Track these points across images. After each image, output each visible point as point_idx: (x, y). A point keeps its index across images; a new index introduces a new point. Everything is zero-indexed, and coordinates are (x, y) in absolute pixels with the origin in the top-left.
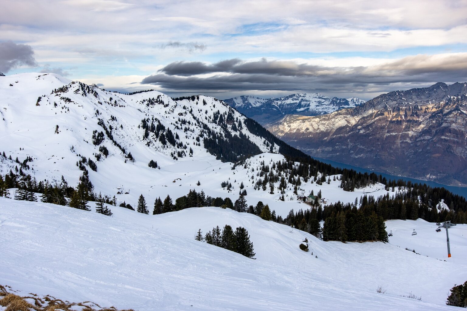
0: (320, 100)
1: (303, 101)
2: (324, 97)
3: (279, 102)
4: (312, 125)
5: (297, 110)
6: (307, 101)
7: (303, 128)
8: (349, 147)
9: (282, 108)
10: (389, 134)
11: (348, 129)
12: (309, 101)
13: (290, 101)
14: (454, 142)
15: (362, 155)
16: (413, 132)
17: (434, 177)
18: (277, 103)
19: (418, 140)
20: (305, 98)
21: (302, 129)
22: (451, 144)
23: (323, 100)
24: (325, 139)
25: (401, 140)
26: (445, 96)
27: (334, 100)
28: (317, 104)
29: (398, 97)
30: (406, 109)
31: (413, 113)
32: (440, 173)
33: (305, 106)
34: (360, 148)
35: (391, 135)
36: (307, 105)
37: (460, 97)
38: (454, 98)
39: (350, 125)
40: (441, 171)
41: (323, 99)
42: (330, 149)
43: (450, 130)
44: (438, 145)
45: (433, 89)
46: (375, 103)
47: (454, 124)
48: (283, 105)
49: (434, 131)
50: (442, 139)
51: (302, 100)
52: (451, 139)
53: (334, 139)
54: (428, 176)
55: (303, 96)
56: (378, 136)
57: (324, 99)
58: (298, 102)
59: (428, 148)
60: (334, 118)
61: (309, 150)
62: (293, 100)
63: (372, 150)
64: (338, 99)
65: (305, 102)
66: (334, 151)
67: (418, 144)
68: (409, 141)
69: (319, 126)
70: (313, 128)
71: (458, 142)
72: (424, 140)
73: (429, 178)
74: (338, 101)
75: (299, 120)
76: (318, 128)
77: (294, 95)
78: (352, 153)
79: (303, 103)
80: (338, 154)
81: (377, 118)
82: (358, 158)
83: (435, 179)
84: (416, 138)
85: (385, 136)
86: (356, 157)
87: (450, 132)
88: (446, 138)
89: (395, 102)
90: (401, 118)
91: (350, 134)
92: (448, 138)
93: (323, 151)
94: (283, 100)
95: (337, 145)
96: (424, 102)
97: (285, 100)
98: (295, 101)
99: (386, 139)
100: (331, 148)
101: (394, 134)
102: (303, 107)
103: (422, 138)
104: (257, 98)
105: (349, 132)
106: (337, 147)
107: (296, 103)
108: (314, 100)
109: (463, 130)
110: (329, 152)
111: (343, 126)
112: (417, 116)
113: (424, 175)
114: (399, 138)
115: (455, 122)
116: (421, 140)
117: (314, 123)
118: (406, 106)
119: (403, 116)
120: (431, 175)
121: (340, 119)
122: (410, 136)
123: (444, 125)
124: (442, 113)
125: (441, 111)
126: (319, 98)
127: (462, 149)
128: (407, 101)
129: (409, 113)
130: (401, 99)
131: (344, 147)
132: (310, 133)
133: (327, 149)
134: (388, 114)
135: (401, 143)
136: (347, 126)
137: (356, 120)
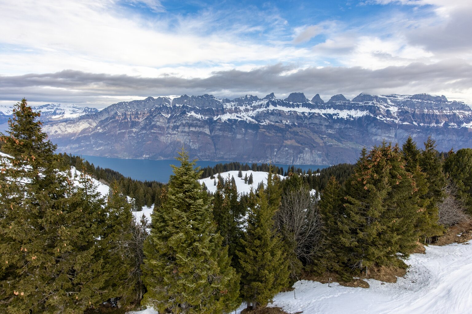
0: (74, 109)
4: (60, 128)
5: (52, 117)
6: (62, 110)
7: (52, 131)
8: (92, 143)
10: (120, 131)
11: (90, 129)
12: (64, 110)
13: (45, 110)
14: (159, 134)
15: (101, 148)
16: (136, 129)
17: (148, 156)
19: (139, 134)
20: (60, 107)
22: (157, 135)
24: (72, 138)
25: (128, 135)
26: (154, 105)
27: (86, 109)
28: (72, 112)
29: (124, 106)
30: (131, 114)
31: (135, 116)
32: (151, 153)
33: (60, 114)
34: (100, 143)
35: (121, 132)
36: (62, 113)
37: (161, 106)
38: (158, 107)
39: (92, 127)
41: (76, 108)
42: (77, 145)
43: (156, 126)
44: (150, 136)
45: (146, 101)
46: (109, 110)
47: (158, 123)
49: (148, 127)
50: (152, 132)
51: (57, 109)
52: (158, 131)
53: (79, 137)
54: (144, 156)
55: (58, 106)
56: (112, 133)
57: (78, 108)
58: (53, 110)
59: (144, 138)
60: (78, 122)
62: (48, 109)
63: (109, 143)
64: (89, 108)
65: (60, 111)
66: (81, 147)
67: (139, 136)
68: (134, 135)
69: (66, 128)
70: (61, 130)
71: (161, 133)
72: (142, 134)
74: (90, 110)
75: (47, 125)
76: (66, 131)
77: (49, 105)
78: (94, 147)
79: (57, 112)
80: (83, 149)
81: (111, 121)
82: (99, 150)
83: (148, 158)
84: (139, 133)
85: (117, 133)
86: (98, 149)
87: (156, 128)
88: (154, 131)
89: (123, 110)
90: (128, 120)
91: (92, 133)
92: (156, 131)
93: (71, 148)
94: (37, 109)
95: (82, 142)
96: (142, 109)
97: (40, 108)
99: (118, 135)
100: (78, 145)
101: (123, 131)
102: (58, 114)
103: (141, 133)
104: (10, 107)
105: (92, 132)
106: (82, 144)
107: (51, 111)
108: (68, 109)
109: (164, 126)
110: (76, 148)
111: (86, 127)
112: (138, 118)
113: (142, 155)
114: (127, 134)
115: (159, 121)
116: (141, 134)
117: (61, 127)
118: (130, 112)
119: (129, 119)
120: (146, 155)
121: (83, 122)
122: (134, 132)
123: (153, 123)
124: (152, 116)
125: (151, 115)
126: (74, 107)
127: (163, 137)
128: (131, 109)
129: (133, 117)
130: (127, 107)
131: (88, 143)
132: (59, 134)
133: (74, 146)
134: (119, 118)
135: (128, 137)
136: (90, 128)
137: (96, 122)
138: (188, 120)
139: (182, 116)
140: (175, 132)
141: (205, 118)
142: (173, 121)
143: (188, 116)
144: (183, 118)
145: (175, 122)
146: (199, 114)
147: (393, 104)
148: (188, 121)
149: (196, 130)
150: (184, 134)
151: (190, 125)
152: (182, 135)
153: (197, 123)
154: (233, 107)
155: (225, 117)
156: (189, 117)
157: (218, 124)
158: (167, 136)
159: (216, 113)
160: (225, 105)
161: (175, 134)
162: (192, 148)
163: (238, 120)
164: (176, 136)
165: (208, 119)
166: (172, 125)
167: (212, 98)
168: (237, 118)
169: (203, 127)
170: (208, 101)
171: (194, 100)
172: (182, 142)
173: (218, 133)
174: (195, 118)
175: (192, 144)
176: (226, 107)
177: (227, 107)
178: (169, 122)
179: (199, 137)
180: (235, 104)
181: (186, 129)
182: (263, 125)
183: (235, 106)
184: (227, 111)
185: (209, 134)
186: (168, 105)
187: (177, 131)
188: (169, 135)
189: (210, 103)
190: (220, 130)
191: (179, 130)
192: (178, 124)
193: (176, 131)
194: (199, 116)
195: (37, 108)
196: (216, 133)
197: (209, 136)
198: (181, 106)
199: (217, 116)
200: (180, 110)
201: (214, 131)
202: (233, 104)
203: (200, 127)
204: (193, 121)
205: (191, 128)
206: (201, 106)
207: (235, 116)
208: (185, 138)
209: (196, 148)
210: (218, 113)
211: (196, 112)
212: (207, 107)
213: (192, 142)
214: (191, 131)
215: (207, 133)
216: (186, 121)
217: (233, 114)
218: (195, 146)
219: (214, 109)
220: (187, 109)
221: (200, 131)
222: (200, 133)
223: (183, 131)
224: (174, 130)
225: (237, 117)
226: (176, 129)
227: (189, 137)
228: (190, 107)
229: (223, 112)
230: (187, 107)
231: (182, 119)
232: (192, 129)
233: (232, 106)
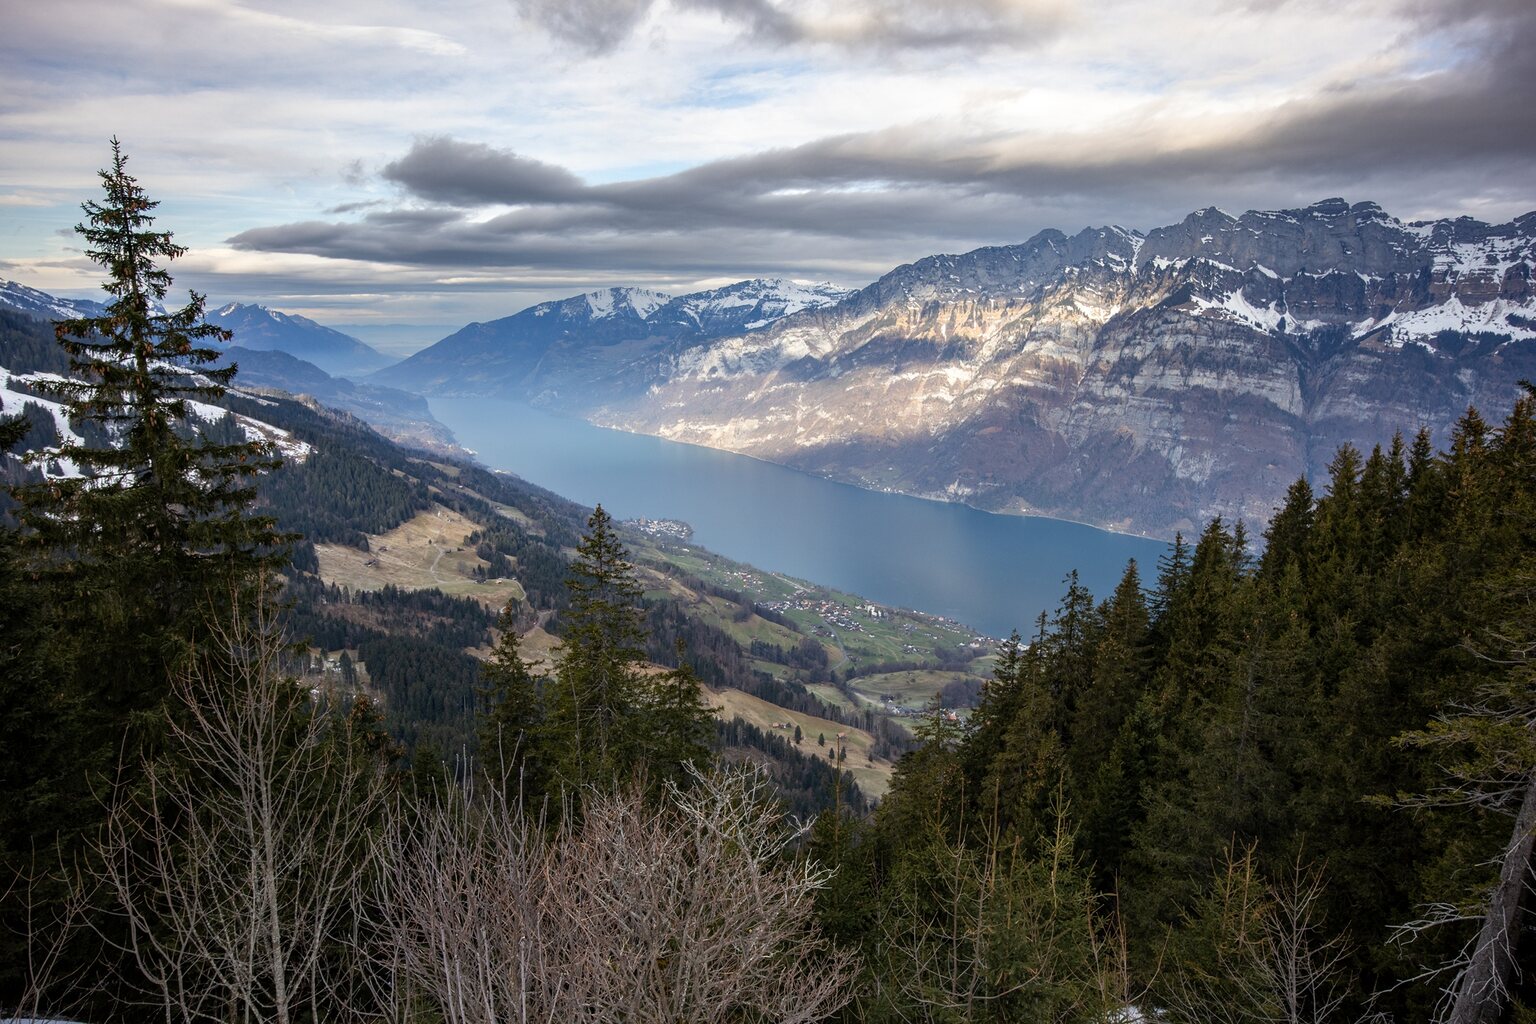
1: (769, 301)
2: (829, 291)
3: (703, 305)
4: (723, 358)
5: (747, 326)
6: (779, 300)
8: (799, 416)
9: (709, 319)
11: (809, 366)
12: (785, 301)
13: (733, 301)
16: (960, 372)
17: (967, 491)
18: (697, 306)
20: (776, 292)
22: (1035, 401)
23: (827, 300)
24: (750, 396)
25: (925, 393)
26: (1058, 268)
29: (939, 273)
31: (971, 317)
32: (985, 478)
33: (771, 314)
34: (822, 420)
35: (904, 380)
36: (776, 313)
37: (1088, 269)
38: (1071, 272)
39: (817, 356)
40: (989, 475)
42: (756, 424)
43: (1038, 359)
45: (1031, 249)
46: (882, 291)
47: (1050, 344)
48: (711, 313)
50: (1013, 387)
51: (766, 298)
52: (1041, 385)
53: (770, 395)
54: (952, 489)
55: (772, 288)
56: (870, 383)
57: (829, 295)
58: (754, 302)
60: (778, 336)
61: (704, 428)
62: (741, 298)
65: (773, 305)
66: (762, 430)
67: (965, 403)
68: (948, 398)
71: (1053, 394)
72: (979, 391)
73: (956, 494)
75: (698, 345)
76: (739, 368)
77: (747, 283)
79: (767, 307)
80: (769, 437)
81: (876, 333)
83: (969, 498)
84: (967, 386)
85: (888, 383)
86: (808, 444)
87: (1037, 367)
88: (1025, 382)
89: (930, 288)
92: (1031, 384)
93: (737, 431)
94: (714, 298)
95: (772, 413)
96: (1007, 285)
97: (720, 296)
98: (747, 302)
99: (889, 390)
100: (757, 421)
101: (912, 377)
102: (764, 316)
103: (975, 387)
104: (658, 295)
107: (749, 306)
108: (800, 298)
109: (1075, 359)
110: (754, 433)
111: (798, 358)
112: (980, 324)
113: (941, 486)
114: (921, 388)
115: (1057, 339)
116: (972, 393)
118: (957, 298)
119: (944, 328)
120: (959, 485)
122: (952, 381)
123: (1029, 346)
124: (1037, 314)
125: (1036, 310)
127: (1061, 413)
128: (961, 284)
129: (962, 319)
130: (948, 278)
131: (787, 418)
134: (908, 322)
135: (925, 402)
136: (808, 358)
137: (831, 340)
138: (1189, 331)
139: (1166, 315)
140: (1116, 391)
141: (1299, 328)
142: (1123, 337)
143: (1196, 313)
144: (1166, 322)
145: (1127, 343)
146: (1272, 305)
148: (1190, 341)
149: (1224, 385)
150: (1154, 403)
151: (1203, 360)
152: (1147, 409)
153: (1234, 349)
154: (1502, 267)
155: (1419, 325)
156: (1196, 319)
157: (1362, 357)
158: (1080, 410)
159: (1372, 303)
160: (1448, 253)
161: (1116, 401)
162: (1179, 474)
163: (1508, 337)
164: (1118, 409)
165: (1315, 332)
166: (1111, 356)
167: (1368, 216)
168: (1507, 329)
169: (1262, 370)
170: (1338, 235)
171: (1251, 235)
172: (1140, 442)
173: (1349, 410)
174: (1231, 323)
175: (1183, 456)
176: (1450, 266)
177: (1457, 267)
178: (1099, 345)
179: (1227, 420)
180: (1520, 248)
181: (1172, 380)
183: (1514, 256)
184: (1453, 288)
185: (1297, 410)
186: (1119, 264)
187: (1130, 387)
188: (1086, 405)
189: (1344, 247)
190: (1363, 391)
191: (1137, 380)
192: (1139, 355)
193: (1123, 386)
194: (1266, 318)
195: (713, 294)
196: (1339, 410)
197: (1289, 418)
198: (1179, 264)
199: (1379, 319)
200: (1167, 283)
201: (1327, 399)
202: (1501, 245)
203: (1244, 369)
204: (1215, 336)
205: (1195, 372)
206: (1290, 263)
207: (1501, 320)
208: (1155, 423)
209: (1197, 478)
210: (1389, 302)
211: (1254, 299)
212: (1325, 268)
213: (1184, 444)
214: (1197, 387)
215: (1284, 405)
216: (1181, 338)
217: (1489, 306)
218: (1193, 469)
219: (1366, 279)
220: (1208, 279)
221: (1242, 390)
222: (1245, 402)
223: (1153, 388)
224: (1116, 380)
225: (1513, 320)
226: (1125, 379)
227: (1179, 418)
228: (1226, 272)
229: (1426, 292)
230: (1207, 271)
231: (1164, 327)
232: (1203, 379)
233: (1492, 260)
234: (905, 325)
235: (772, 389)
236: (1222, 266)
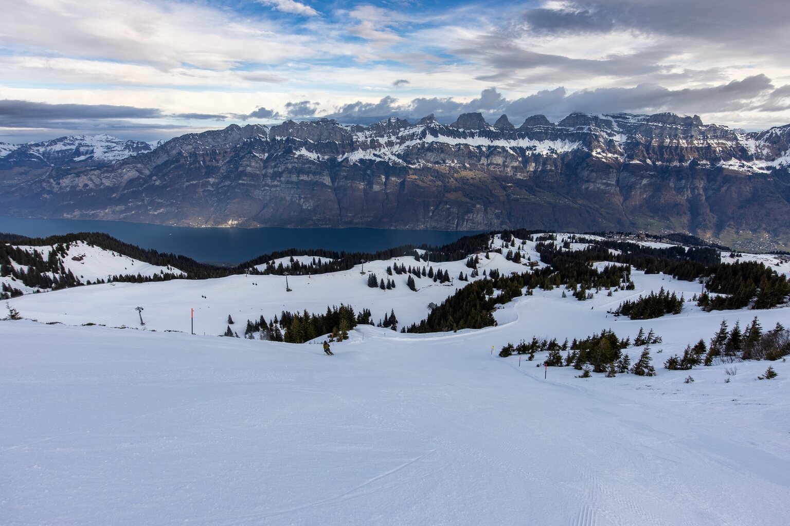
0: (109, 144)
1: (83, 146)
2: (114, 141)
3: (42, 149)
4: (91, 180)
5: (74, 159)
6: (88, 146)
7: (80, 185)
8: (146, 202)
9: (49, 157)
10: (188, 183)
11: (141, 181)
12: (92, 146)
13: (59, 147)
14: (252, 186)
15: (162, 210)
16: (214, 179)
17: (236, 222)
18: (38, 150)
19: (219, 186)
20: (85, 142)
21: (78, 186)
22: (248, 188)
23: (115, 145)
24: (114, 195)
25: (202, 188)
26: (240, 139)
27: (129, 143)
28: (105, 150)
29: (193, 141)
30: (203, 154)
31: (211, 158)
32: (240, 217)
33: (86, 153)
34: (159, 203)
35: (191, 184)
36: (89, 152)
37: (253, 140)
38: (247, 141)
39: (143, 176)
40: (242, 216)
41: (112, 142)
42: (123, 208)
43: (246, 173)
44: (237, 190)
45: (228, 132)
46: (169, 148)
47: (248, 168)
48: (49, 153)
49: (233, 176)
50: (240, 184)
51: (80, 145)
52: (249, 182)
53: (125, 194)
54: (230, 222)
55: (81, 140)
56: (176, 186)
58: (74, 147)
59: (229, 194)
60: (120, 168)
61: (93, 212)
62: (64, 145)
63: (172, 203)
64: (134, 143)
65: (86, 148)
66: (128, 210)
67: (220, 191)
68: (212, 189)
69: (101, 180)
70: (94, 183)
71: (254, 185)
72: (225, 186)
73: (232, 224)
74: (135, 145)
75: (70, 174)
76: (102, 183)
77: (66, 137)
78: (150, 209)
79: (82, 149)
80: (133, 212)
81: (173, 166)
82: (158, 214)
83: (237, 225)
84: (219, 184)
85: (185, 186)
86: (156, 213)
87: (246, 176)
88: (243, 182)
89: (190, 147)
90: (200, 164)
91: (144, 186)
92: (246, 182)
93: (113, 212)
94: (47, 146)
95: (130, 202)
96: (221, 145)
97: (51, 145)
98: (68, 147)
99: (186, 189)
100: (123, 206)
101: (194, 182)
102: (82, 154)
103: (222, 184)
105: (144, 184)
106: (130, 205)
107: (71, 149)
108: (99, 144)
109: (258, 172)
110: (122, 212)
111: (134, 178)
112: (215, 161)
113: (226, 222)
114: (200, 187)
115: (250, 166)
116: (222, 187)
117: (93, 177)
118: (203, 150)
119: (201, 162)
120: (232, 220)
121: (128, 170)
122: (211, 183)
123: (241, 169)
124: (239, 157)
125: (237, 155)
126: (108, 141)
127: (259, 191)
128: (203, 145)
129: (208, 159)
130: (197, 142)
131: (140, 203)
132: (91, 190)
133: (118, 208)
134: (185, 161)
135: (203, 192)
136: (139, 178)
137: (148, 169)
138: (295, 162)
139: (287, 157)
140: (276, 183)
141: (323, 159)
142: (273, 164)
143: (296, 156)
144: (287, 159)
145: (275, 166)
146: (314, 151)
147: (621, 130)
148: (296, 165)
149: (310, 179)
150: (290, 186)
151: (300, 172)
152: (288, 188)
153: (310, 168)
154: (369, 139)
155: (356, 156)
156: (297, 158)
157: (344, 168)
158: (265, 190)
159: (340, 150)
160: (356, 135)
161: (277, 186)
162: (304, 207)
163: (375, 161)
164: (278, 189)
165: (328, 159)
166: (270, 171)
167: (334, 124)
168: (374, 158)
169: (320, 174)
170: (328, 130)
171: (304, 129)
172: (288, 199)
173: (344, 183)
174: (307, 159)
175: (304, 202)
176: (357, 139)
177: (359, 140)
178: (265, 167)
179: (313, 190)
180: (371, 134)
181: (294, 178)
182: (415, 169)
183: (371, 137)
184: (359, 146)
185: (330, 184)
186: (263, 138)
187: (280, 181)
188: (267, 188)
189: (330, 133)
190: (346, 178)
191: (282, 179)
192: (280, 170)
193: (278, 181)
194: (313, 156)
195: (46, 144)
196: (341, 184)
197: (329, 187)
198: (284, 139)
199: (343, 155)
200: (282, 146)
201: (337, 180)
202: (368, 133)
203: (315, 174)
204: (304, 164)
205: (301, 175)
206: (316, 138)
207: (372, 155)
208: (292, 192)
209: (309, 208)
210: (344, 150)
211: (308, 150)
212: (326, 139)
213: (303, 198)
214: (302, 180)
215: (327, 184)
216: (293, 165)
217: (368, 151)
218: (307, 205)
219: (337, 143)
220: (294, 144)
221: (315, 180)
222: (316, 183)
223: (288, 181)
224: (275, 179)
225: (375, 155)
226: (278, 179)
227: (299, 190)
228: (299, 141)
229: (353, 147)
230: (294, 141)
231: (287, 161)
232: (303, 177)
233: (366, 137)
234: (184, 162)
235: (125, 192)
236: (297, 139)
